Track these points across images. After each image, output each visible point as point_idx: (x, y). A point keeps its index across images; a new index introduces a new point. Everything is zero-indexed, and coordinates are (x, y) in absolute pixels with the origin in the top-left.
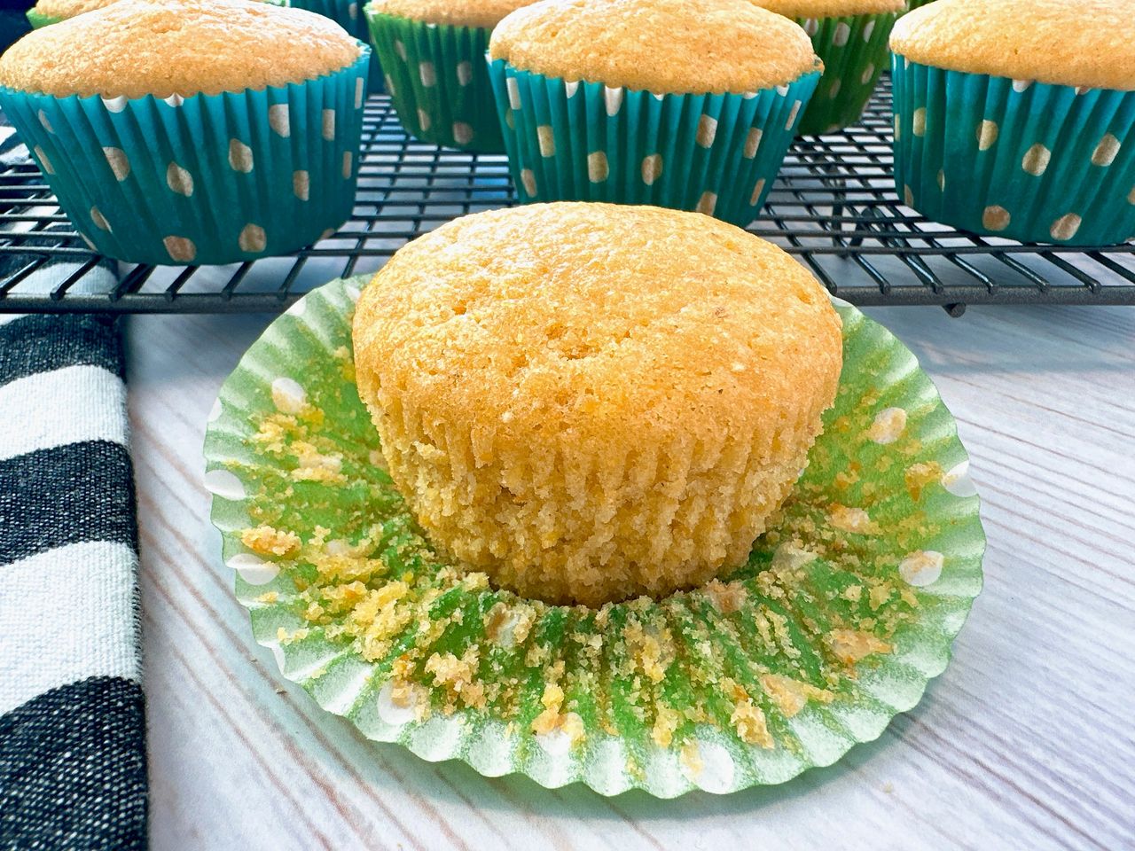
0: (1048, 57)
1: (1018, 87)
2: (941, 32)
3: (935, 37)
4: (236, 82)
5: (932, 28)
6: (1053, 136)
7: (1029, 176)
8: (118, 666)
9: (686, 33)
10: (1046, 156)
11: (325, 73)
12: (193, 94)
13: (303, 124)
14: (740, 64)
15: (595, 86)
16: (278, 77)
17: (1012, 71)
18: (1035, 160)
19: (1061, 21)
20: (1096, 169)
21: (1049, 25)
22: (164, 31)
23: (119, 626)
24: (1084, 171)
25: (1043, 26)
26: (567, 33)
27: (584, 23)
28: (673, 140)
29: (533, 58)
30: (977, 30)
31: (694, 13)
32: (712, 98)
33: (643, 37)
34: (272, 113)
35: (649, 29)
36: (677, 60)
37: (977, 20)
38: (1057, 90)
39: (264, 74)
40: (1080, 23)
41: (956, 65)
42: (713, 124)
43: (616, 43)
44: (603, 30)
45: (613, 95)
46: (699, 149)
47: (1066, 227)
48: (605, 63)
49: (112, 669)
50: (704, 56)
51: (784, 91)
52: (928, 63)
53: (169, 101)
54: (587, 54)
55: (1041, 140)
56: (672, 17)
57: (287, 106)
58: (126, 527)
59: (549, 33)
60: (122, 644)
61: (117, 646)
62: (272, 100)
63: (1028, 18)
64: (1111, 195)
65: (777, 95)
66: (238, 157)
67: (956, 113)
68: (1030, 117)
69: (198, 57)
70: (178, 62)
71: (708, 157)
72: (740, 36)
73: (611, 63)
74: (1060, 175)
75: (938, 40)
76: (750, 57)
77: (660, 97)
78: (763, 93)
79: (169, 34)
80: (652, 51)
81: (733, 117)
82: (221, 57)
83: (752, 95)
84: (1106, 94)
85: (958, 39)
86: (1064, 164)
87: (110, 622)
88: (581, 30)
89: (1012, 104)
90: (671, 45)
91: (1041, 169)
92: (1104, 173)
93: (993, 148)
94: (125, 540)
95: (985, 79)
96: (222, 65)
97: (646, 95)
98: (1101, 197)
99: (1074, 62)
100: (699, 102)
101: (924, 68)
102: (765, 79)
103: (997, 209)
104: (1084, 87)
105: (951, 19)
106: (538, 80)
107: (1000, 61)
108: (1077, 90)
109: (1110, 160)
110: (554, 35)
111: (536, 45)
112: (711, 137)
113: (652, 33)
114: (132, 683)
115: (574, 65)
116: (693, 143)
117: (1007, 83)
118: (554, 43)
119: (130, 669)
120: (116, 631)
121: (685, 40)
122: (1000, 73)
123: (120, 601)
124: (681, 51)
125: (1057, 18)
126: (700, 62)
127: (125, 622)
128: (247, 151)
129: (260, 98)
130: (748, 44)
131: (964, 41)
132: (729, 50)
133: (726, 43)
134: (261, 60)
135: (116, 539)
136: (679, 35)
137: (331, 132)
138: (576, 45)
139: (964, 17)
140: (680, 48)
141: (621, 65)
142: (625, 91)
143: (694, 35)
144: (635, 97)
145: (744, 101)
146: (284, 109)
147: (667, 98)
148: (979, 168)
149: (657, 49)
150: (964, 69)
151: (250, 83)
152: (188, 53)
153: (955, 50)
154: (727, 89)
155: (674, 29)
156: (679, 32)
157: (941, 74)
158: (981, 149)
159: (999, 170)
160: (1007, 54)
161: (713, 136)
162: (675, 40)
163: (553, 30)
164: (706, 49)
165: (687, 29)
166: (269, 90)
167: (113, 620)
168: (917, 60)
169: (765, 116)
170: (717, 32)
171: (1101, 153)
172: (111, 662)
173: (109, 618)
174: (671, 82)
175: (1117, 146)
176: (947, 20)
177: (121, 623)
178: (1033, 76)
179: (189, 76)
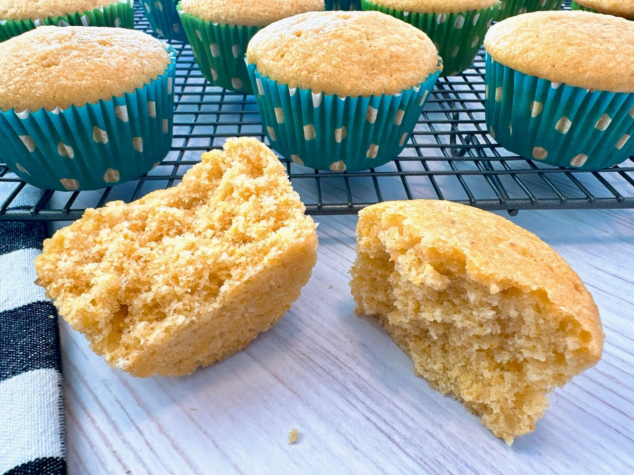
0: (572, 72)
1: (554, 86)
2: (513, 47)
3: (509, 50)
4: (93, 97)
5: (507, 43)
6: (573, 114)
7: (559, 133)
8: (51, 450)
9: (359, 58)
10: (569, 124)
11: (148, 82)
12: (69, 106)
13: (136, 113)
14: (391, 76)
15: (306, 92)
16: (118, 91)
17: (551, 78)
18: (563, 125)
19: (582, 47)
20: (597, 132)
21: (574, 51)
22: (49, 66)
23: (51, 424)
24: (590, 133)
25: (571, 50)
26: (290, 56)
27: (300, 50)
28: (352, 121)
29: (271, 71)
30: (533, 49)
31: (365, 41)
32: (375, 98)
33: (334, 62)
34: (117, 110)
35: (338, 56)
36: (353, 77)
37: (533, 42)
38: (576, 90)
39: (110, 90)
40: (592, 50)
41: (519, 69)
42: (375, 112)
43: (318, 66)
44: (311, 55)
45: (316, 97)
46: (368, 123)
47: (579, 160)
48: (311, 78)
49: (48, 452)
50: (370, 72)
51: (417, 90)
52: (504, 64)
53: (55, 112)
54: (301, 72)
55: (567, 114)
56: (352, 46)
57: (125, 106)
58: (54, 357)
59: (279, 55)
60: (53, 435)
61: (50, 436)
62: (116, 103)
63: (563, 44)
64: (605, 145)
65: (414, 92)
66: (99, 135)
67: (520, 94)
68: (561, 103)
69: (70, 83)
70: (58, 87)
71: (372, 128)
72: (392, 57)
73: (315, 78)
74: (576, 134)
75: (510, 52)
76: (398, 70)
77: (343, 99)
78: (404, 92)
79: (53, 68)
80: (339, 71)
81: (387, 107)
82: (84, 82)
83: (398, 95)
84: (604, 94)
85: (522, 53)
86: (579, 128)
87: (46, 422)
88: (298, 55)
89: (551, 95)
90: (350, 67)
91: (566, 130)
92: (602, 135)
93: (539, 116)
94: (54, 366)
95: (535, 79)
96: (85, 87)
97: (335, 97)
98: (600, 146)
99: (587, 76)
100: (367, 101)
101: (502, 66)
102: (406, 84)
103: (541, 149)
104: (591, 89)
105: (519, 39)
106: (273, 84)
107: (545, 71)
108: (588, 91)
109: (605, 128)
110: (282, 56)
111: (272, 63)
112: (374, 119)
113: (339, 59)
114: (58, 460)
115: (293, 78)
116: (364, 121)
117: (548, 83)
118: (282, 63)
119: (57, 451)
120: (50, 427)
121: (359, 63)
122: (544, 78)
123: (51, 407)
124: (356, 70)
125: (579, 45)
126: (367, 77)
127: (54, 420)
128: (104, 133)
129: (109, 104)
130: (397, 61)
131: (525, 55)
132: (384, 67)
133: (384, 62)
134: (108, 81)
135: (49, 366)
136: (356, 59)
137: (154, 113)
138: (295, 65)
139: (526, 38)
140: (356, 67)
141: (320, 80)
142: (323, 94)
143: (364, 58)
144: (329, 99)
145: (393, 98)
146: (124, 109)
147: (348, 99)
148: (531, 126)
149: (341, 70)
150: (524, 72)
151: (102, 96)
152: (64, 82)
153: (520, 61)
154: (383, 93)
155: (353, 55)
156: (355, 57)
157: (511, 72)
158: (532, 116)
159: (542, 128)
160: (549, 67)
161: (375, 118)
162: (353, 63)
163: (281, 53)
164: (371, 67)
165: (361, 55)
166: (114, 99)
167: (48, 420)
168: (498, 61)
169: (406, 103)
170: (378, 55)
171: (601, 123)
172: (47, 448)
173: (46, 419)
174: (350, 90)
175: (610, 121)
176: (516, 39)
177: (52, 421)
178: (563, 81)
179: (66, 96)
